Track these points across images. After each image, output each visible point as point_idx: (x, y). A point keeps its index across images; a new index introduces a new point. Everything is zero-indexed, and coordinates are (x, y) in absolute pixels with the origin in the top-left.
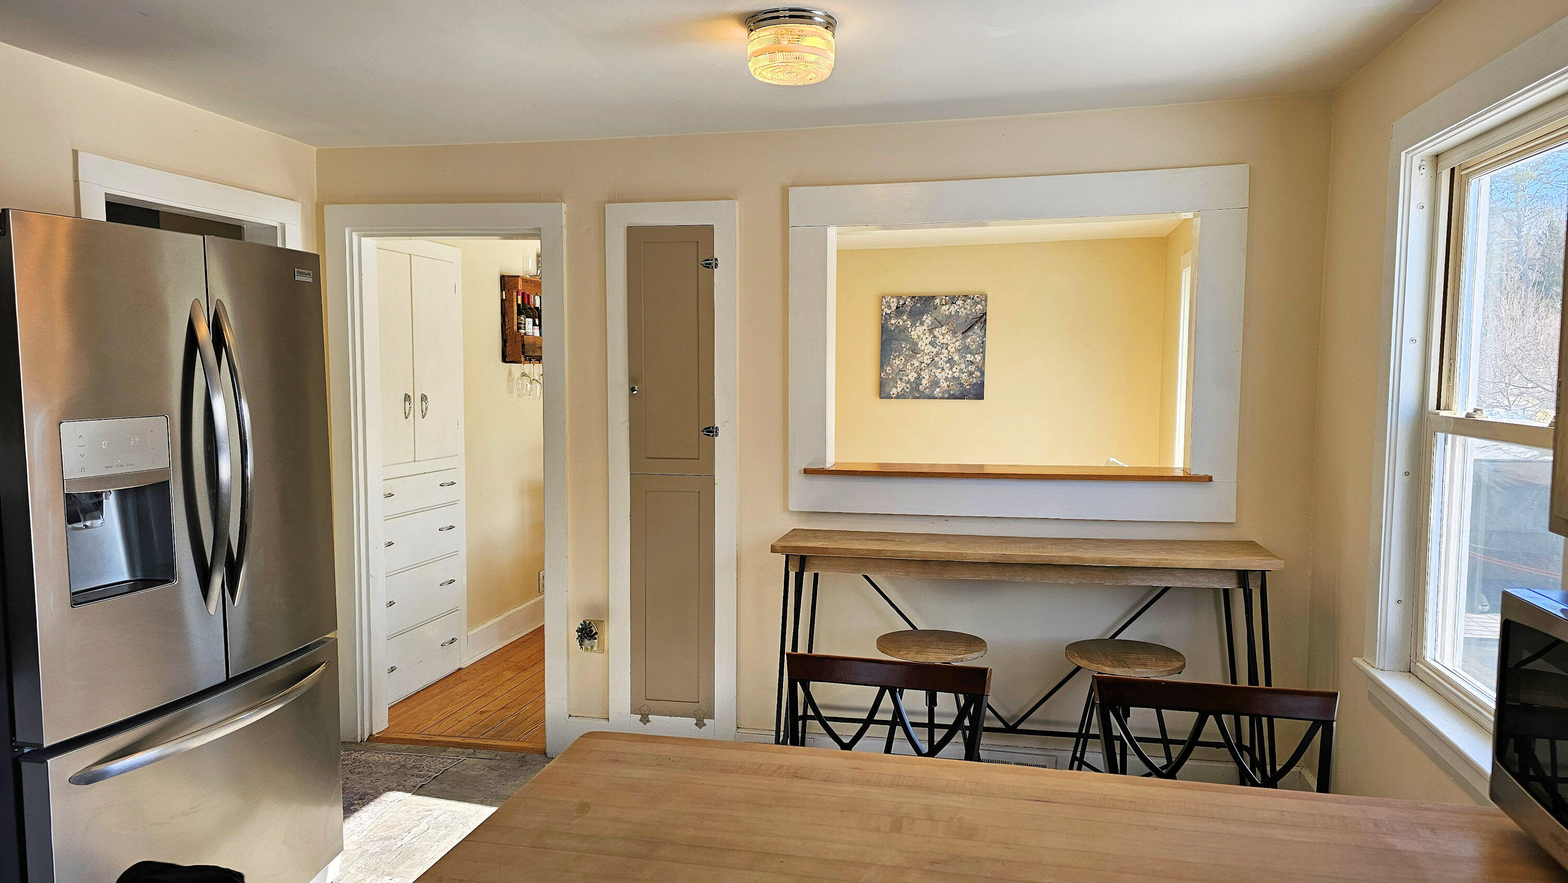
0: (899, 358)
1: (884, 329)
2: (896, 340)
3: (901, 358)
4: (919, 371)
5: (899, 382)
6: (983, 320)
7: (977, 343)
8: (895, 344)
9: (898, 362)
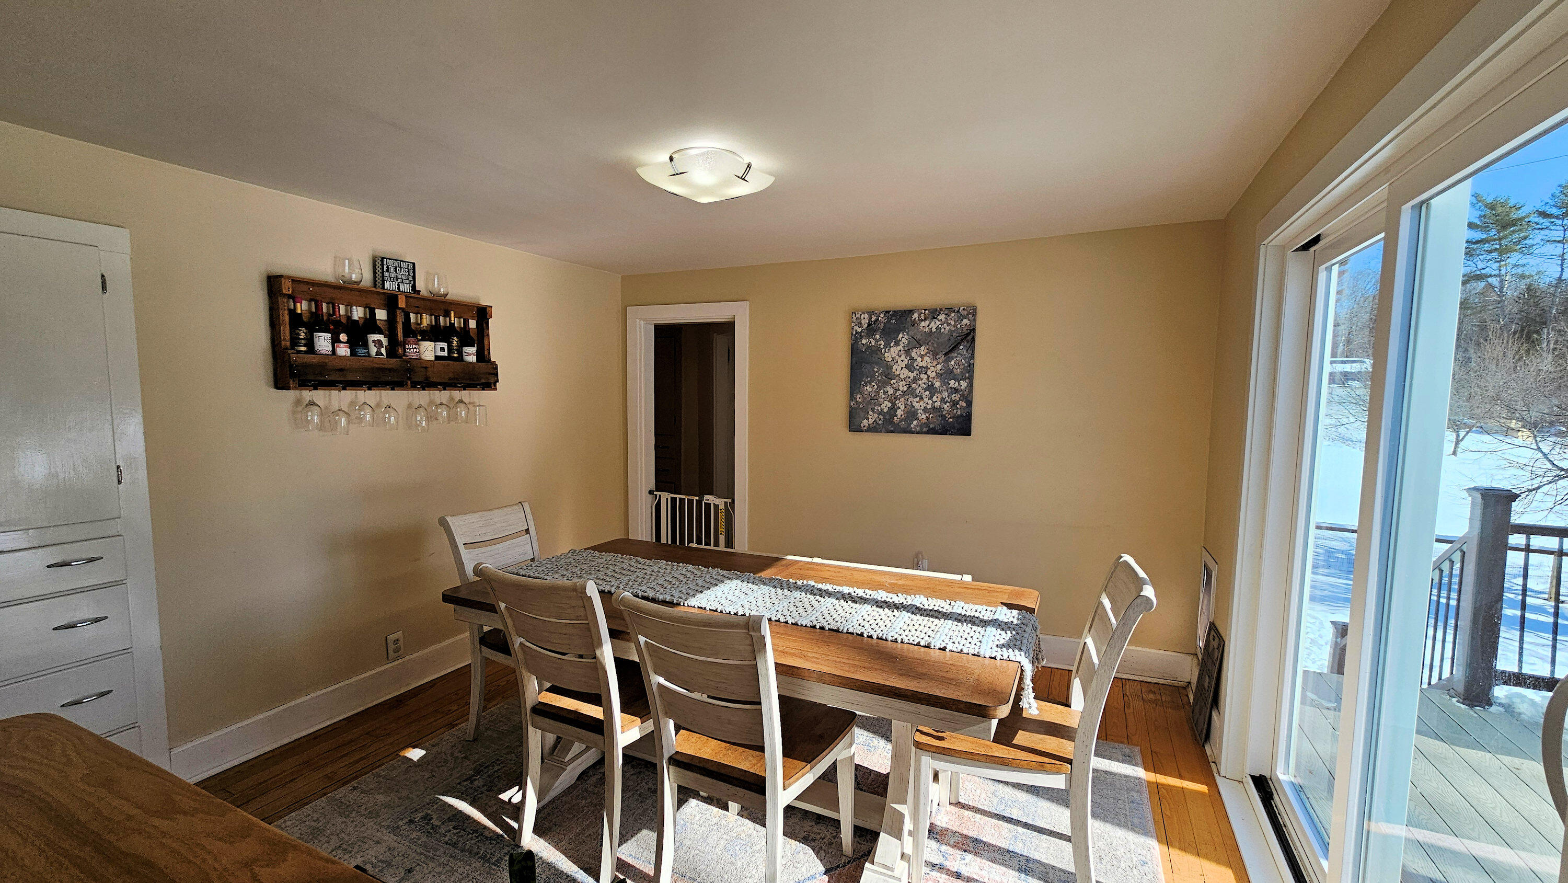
0: (870, 384)
1: (854, 350)
2: (867, 363)
3: (873, 384)
4: (893, 400)
5: (871, 413)
6: (970, 338)
7: (962, 367)
8: (866, 368)
9: (869, 389)
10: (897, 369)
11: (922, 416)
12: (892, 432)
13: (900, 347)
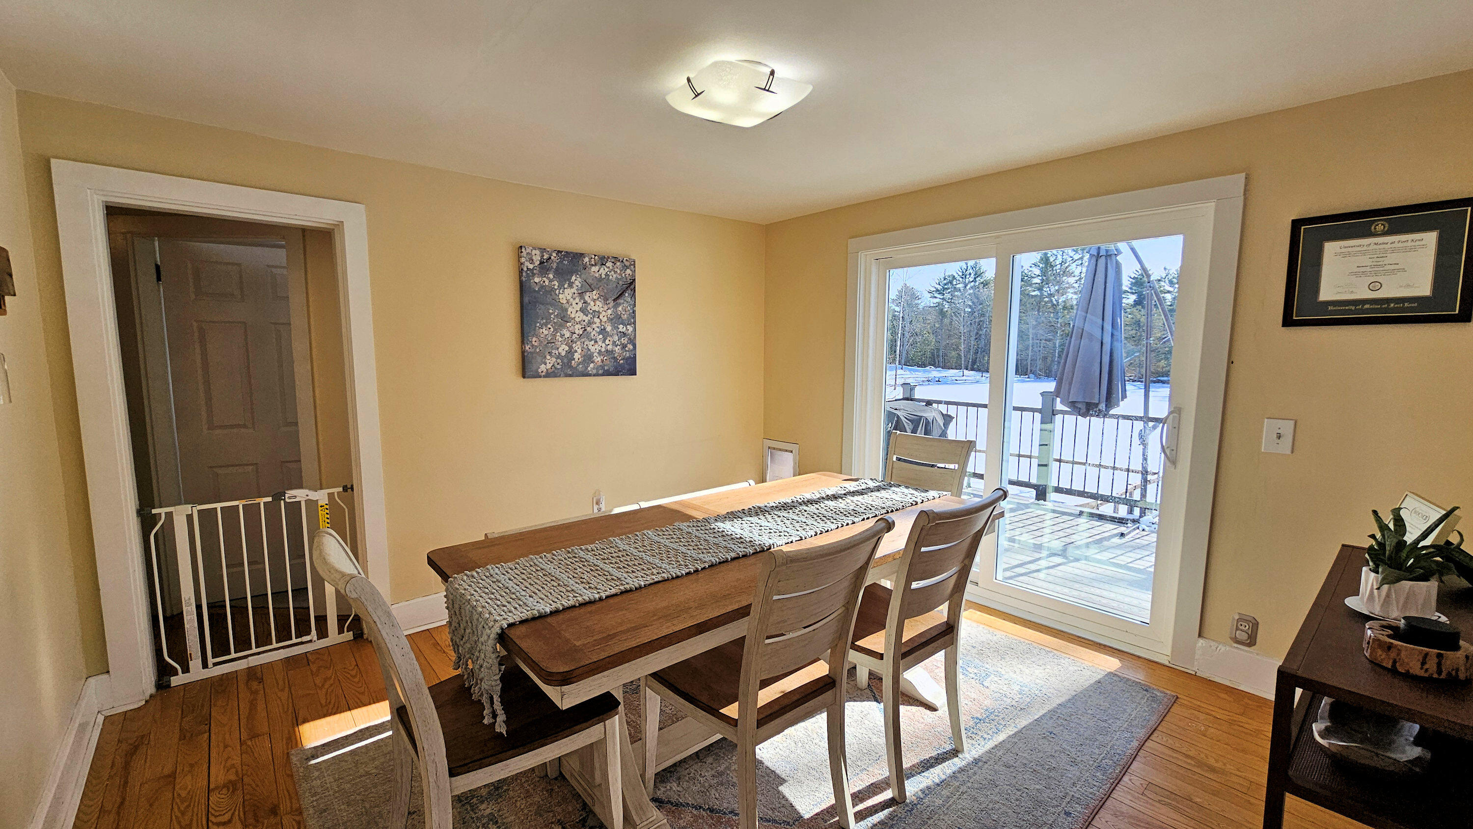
0: (546, 326)
1: (523, 288)
2: (543, 304)
3: (549, 326)
4: (570, 343)
5: (548, 357)
6: (632, 287)
7: (628, 313)
8: (538, 309)
9: (546, 332)
10: (572, 312)
11: (598, 359)
12: (570, 376)
13: (574, 290)
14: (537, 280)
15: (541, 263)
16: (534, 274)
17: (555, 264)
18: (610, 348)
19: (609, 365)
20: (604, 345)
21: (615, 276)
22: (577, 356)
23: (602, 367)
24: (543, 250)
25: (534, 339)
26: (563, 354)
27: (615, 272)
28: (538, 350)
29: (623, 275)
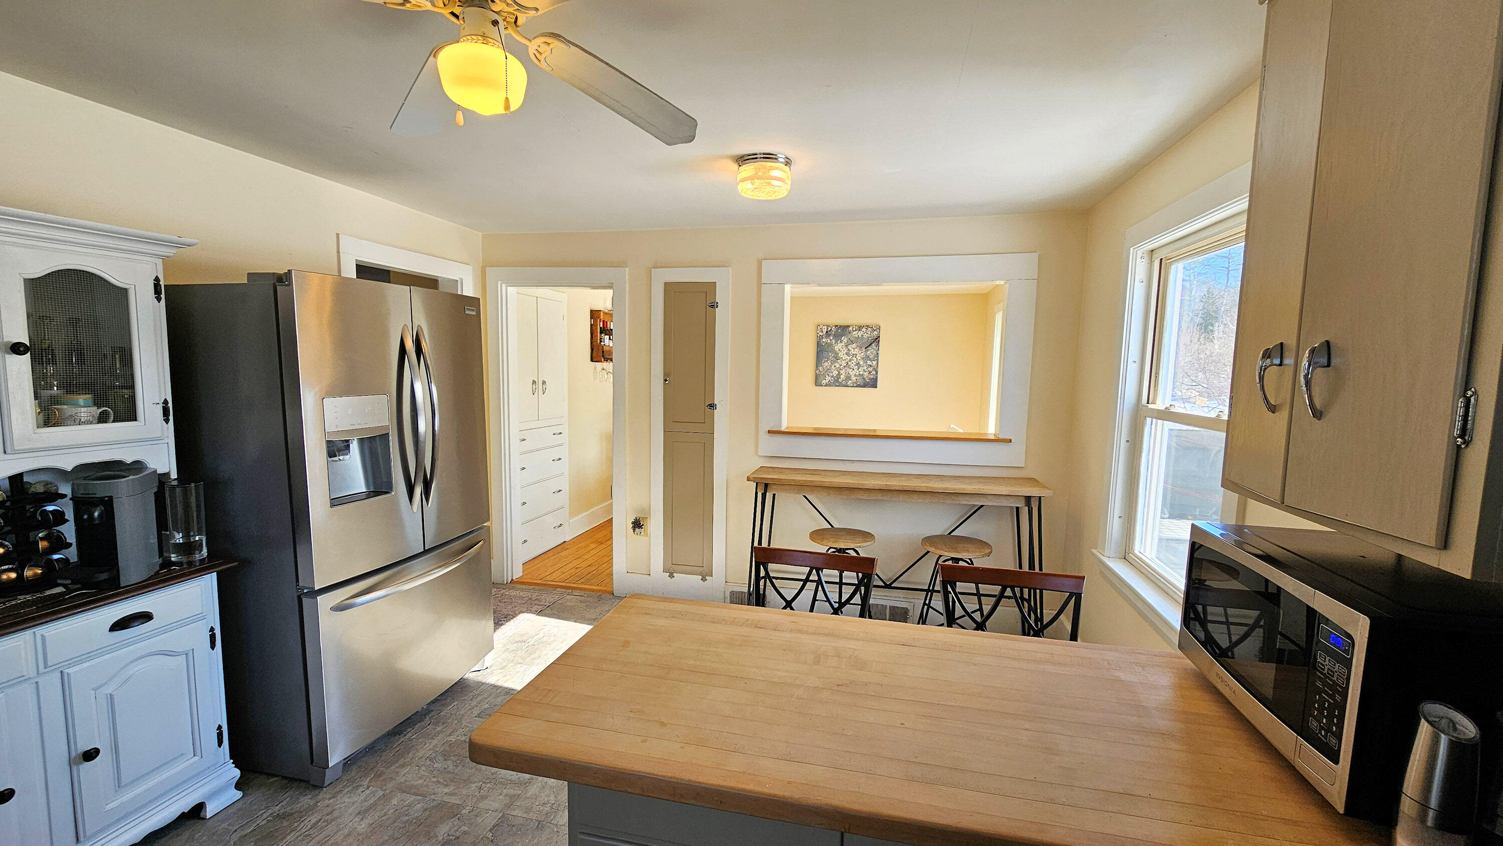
0: (827, 362)
1: (819, 344)
2: (826, 351)
4: (839, 370)
5: (827, 377)
6: (877, 340)
7: (874, 354)
8: (825, 354)
9: (827, 365)
10: (841, 355)
11: (854, 379)
12: (838, 386)
13: (843, 344)
14: (824, 340)
15: (827, 332)
16: (823, 338)
17: (834, 332)
18: (861, 373)
19: (860, 382)
20: (858, 371)
21: (867, 335)
22: (842, 377)
23: (856, 383)
24: (828, 326)
25: (821, 368)
26: (835, 375)
27: (867, 334)
28: (822, 373)
29: (872, 335)
